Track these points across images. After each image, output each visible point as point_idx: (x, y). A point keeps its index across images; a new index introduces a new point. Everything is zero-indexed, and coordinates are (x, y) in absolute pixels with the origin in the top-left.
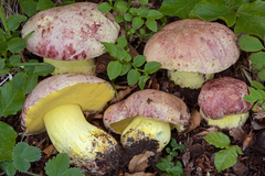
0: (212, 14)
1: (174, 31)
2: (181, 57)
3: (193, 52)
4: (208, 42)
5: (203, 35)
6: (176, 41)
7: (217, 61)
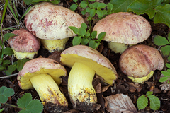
0: (141, 9)
1: (111, 18)
2: (114, 33)
3: (121, 31)
4: (131, 26)
5: (128, 21)
6: (111, 24)
7: (135, 37)
